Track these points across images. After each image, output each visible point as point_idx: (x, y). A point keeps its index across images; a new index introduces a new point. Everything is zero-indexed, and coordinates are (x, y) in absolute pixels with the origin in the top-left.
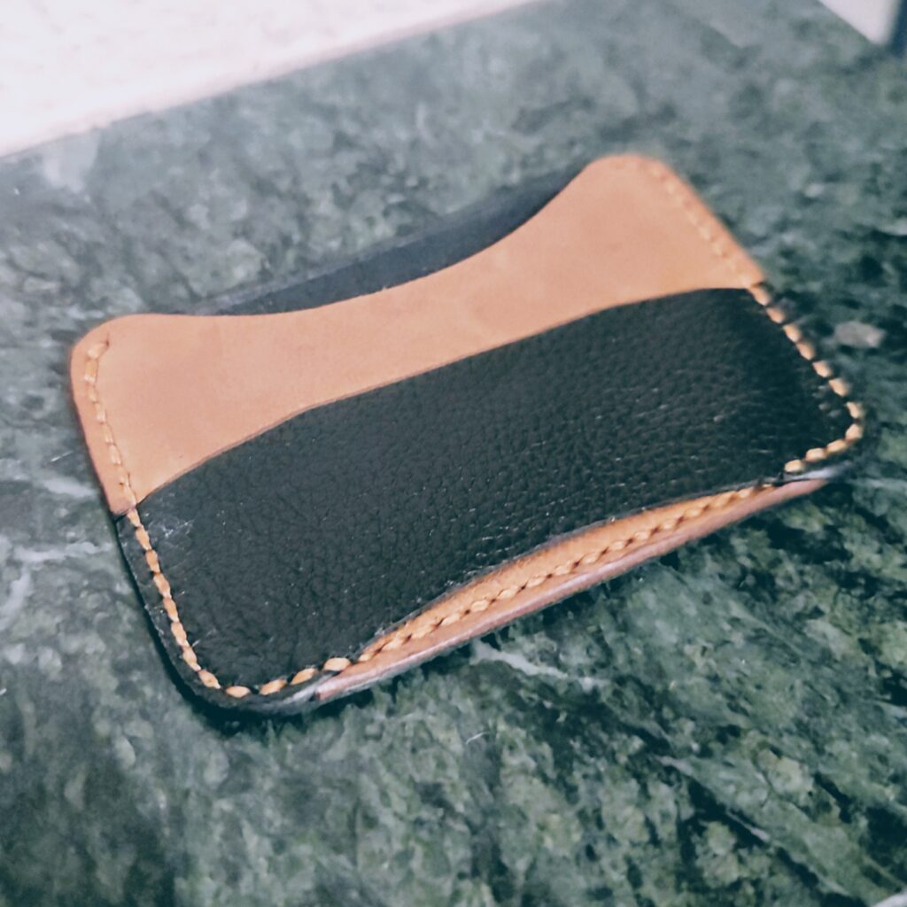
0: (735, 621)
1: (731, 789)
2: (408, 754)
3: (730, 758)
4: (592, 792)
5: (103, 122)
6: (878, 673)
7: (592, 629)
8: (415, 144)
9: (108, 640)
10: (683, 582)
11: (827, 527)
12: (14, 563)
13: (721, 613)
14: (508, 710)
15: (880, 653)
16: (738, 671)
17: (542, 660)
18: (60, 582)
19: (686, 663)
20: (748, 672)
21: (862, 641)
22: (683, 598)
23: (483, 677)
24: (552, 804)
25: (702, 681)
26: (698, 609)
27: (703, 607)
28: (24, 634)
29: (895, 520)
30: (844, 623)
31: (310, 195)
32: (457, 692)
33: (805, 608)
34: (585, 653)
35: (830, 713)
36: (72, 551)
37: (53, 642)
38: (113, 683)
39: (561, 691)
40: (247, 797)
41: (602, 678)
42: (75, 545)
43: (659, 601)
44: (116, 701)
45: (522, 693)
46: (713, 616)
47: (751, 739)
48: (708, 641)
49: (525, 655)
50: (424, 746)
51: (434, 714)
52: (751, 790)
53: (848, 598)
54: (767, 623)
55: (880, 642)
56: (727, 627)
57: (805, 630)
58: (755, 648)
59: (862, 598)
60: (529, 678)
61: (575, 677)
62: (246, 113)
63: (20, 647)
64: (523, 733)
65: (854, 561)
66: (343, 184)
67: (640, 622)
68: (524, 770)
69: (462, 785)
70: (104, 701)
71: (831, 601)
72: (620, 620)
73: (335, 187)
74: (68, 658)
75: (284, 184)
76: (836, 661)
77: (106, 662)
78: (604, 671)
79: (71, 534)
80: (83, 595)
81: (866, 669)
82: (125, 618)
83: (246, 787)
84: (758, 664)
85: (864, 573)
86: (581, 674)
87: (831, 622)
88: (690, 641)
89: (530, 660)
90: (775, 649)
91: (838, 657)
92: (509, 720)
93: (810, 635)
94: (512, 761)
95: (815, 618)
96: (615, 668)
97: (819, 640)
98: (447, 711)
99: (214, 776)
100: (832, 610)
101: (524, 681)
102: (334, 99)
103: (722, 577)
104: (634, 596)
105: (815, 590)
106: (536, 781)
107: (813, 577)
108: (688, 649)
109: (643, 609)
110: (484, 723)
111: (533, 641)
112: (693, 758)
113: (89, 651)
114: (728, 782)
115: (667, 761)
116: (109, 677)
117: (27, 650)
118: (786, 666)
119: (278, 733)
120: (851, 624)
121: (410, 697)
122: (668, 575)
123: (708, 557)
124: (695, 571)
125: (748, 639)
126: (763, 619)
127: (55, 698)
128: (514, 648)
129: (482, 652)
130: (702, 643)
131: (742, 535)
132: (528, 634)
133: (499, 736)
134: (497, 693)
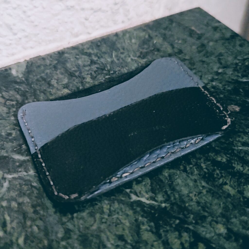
0: (203, 187)
1: (204, 233)
2: (114, 227)
3: (204, 224)
4: (166, 235)
5: (28, 59)
6: (243, 199)
7: (164, 190)
8: (112, 62)
9: (30, 199)
10: (189, 177)
11: (227, 160)
12: (4, 179)
13: (199, 184)
14: (142, 213)
15: (243, 194)
16: (205, 200)
17: (151, 199)
18: (17, 183)
19: (190, 199)
20: (208, 201)
21: (238, 191)
22: (189, 181)
23: (135, 205)
24: (155, 239)
25: (195, 203)
26: (193, 184)
27: (194, 183)
28: (7, 198)
29: (246, 157)
30: (233, 186)
31: (84, 76)
32: (127, 209)
33: (223, 182)
34: (162, 197)
35: (231, 211)
36: (20, 174)
37: (15, 200)
39: (156, 207)
40: (70, 241)
41: (168, 204)
42: (21, 173)
43: (182, 182)
44: (33, 215)
45: (145, 209)
46: (197, 186)
47: (209, 219)
49: (146, 198)
50: (119, 224)
51: (121, 215)
52: (210, 233)
53: (234, 179)
54: (212, 187)
55: (244, 191)
56: (201, 188)
58: (209, 194)
59: (238, 179)
60: (147, 204)
61: (160, 204)
62: (66, 55)
63: (6, 201)
64: (146, 220)
65: (235, 169)
66: (93, 73)
67: (178, 188)
68: (146, 230)
69: (129, 235)
70: (29, 216)
71: (230, 180)
72: (172, 188)
73: (91, 74)
74: (19, 204)
75: (77, 74)
76: (232, 197)
77: (30, 205)
78: (168, 202)
79: (20, 170)
80: (23, 186)
81: (240, 198)
82: (35, 192)
83: (69, 238)
84: (210, 198)
85: (238, 172)
86: (162, 203)
87: (230, 186)
88: (191, 193)
89: (148, 199)
90: (215, 194)
91: (232, 195)
92: (142, 216)
93: (224, 190)
94: (143, 228)
95: (226, 185)
96: (171, 201)
97: (227, 191)
98: (125, 214)
99: (60, 235)
100: (230, 183)
101: (146, 205)
102: (90, 51)
103: (199, 175)
104: (176, 181)
105: (225, 177)
106: (150, 233)
107: (224, 174)
108: (191, 195)
109: (178, 184)
110: (135, 217)
111: (148, 194)
112: (194, 225)
113: (25, 202)
114: (203, 231)
115: (186, 226)
116: (31, 209)
117: (8, 202)
118: (218, 198)
119: (78, 223)
120: (235, 186)
121: (115, 211)
122: (184, 175)
123: (195, 169)
124: (192, 174)
125: (207, 191)
126: (211, 186)
127: (16, 215)
128: (143, 196)
129: (134, 198)
130: (195, 193)
131: (205, 163)
132: (147, 192)
133: (139, 221)
134: (138, 209)
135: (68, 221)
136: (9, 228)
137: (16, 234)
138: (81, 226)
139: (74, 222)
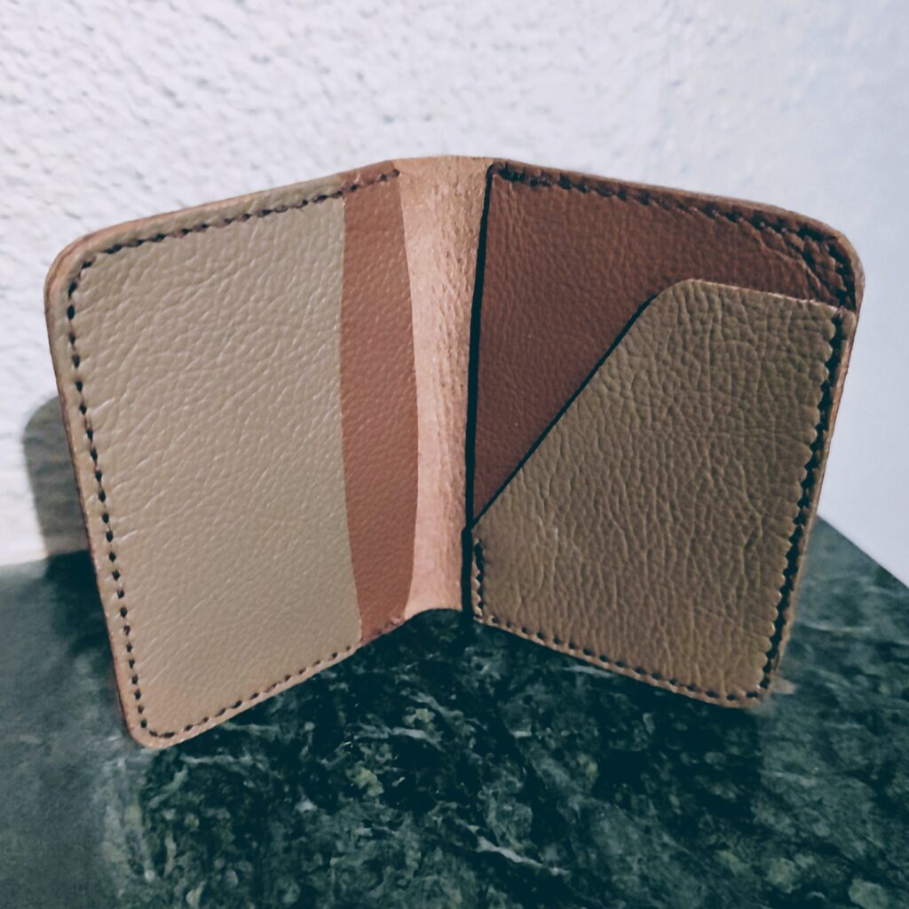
0: (664, 846)
2: (424, 899)
6: (762, 886)
7: (563, 840)
9: (233, 813)
10: (632, 819)
11: (738, 796)
13: (655, 840)
14: (497, 880)
15: (766, 875)
16: (662, 875)
17: (527, 854)
18: (208, 776)
19: (626, 867)
20: (669, 876)
21: (753, 867)
22: (630, 829)
23: (484, 860)
25: (636, 879)
26: (640, 836)
27: (644, 835)
28: (178, 803)
29: (789, 796)
30: (744, 856)
32: (464, 867)
33: (716, 843)
34: (556, 854)
37: (198, 813)
38: (232, 838)
39: (537, 874)
41: (566, 869)
42: (221, 757)
43: (613, 828)
44: (232, 848)
45: (509, 872)
46: (650, 841)
48: (644, 855)
49: (515, 850)
50: (436, 896)
51: (446, 878)
53: (748, 840)
54: (687, 848)
55: (767, 868)
56: (659, 849)
57: (715, 857)
58: (676, 863)
59: (758, 841)
60: (515, 864)
61: (547, 867)
63: (173, 811)
64: (505, 895)
65: (756, 819)
67: (599, 840)
70: (223, 847)
71: (735, 841)
72: (584, 837)
74: (204, 821)
76: (733, 876)
77: (229, 824)
78: (568, 865)
80: (221, 786)
81: (754, 883)
82: (247, 802)
84: (677, 872)
85: (762, 826)
86: (553, 866)
87: (734, 853)
88: (631, 854)
89: (518, 853)
90: (691, 865)
91: (736, 875)
92: (497, 887)
93: (717, 859)
95: (724, 850)
96: (576, 865)
97: (723, 862)
98: (456, 877)
100: (736, 845)
101: (510, 864)
103: (659, 818)
104: (596, 824)
105: (725, 832)
107: (725, 825)
108: (629, 859)
109: (602, 832)
110: (480, 886)
111: (521, 843)
113: (220, 817)
116: (230, 834)
117: (177, 813)
118: (697, 876)
119: (338, 878)
120: (747, 856)
121: (432, 867)
122: (622, 813)
123: (652, 806)
124: (642, 814)
125: (671, 857)
126: (685, 846)
127: (191, 842)
128: (507, 845)
129: (485, 845)
130: (639, 856)
131: (678, 795)
132: (519, 839)
133: (488, 895)
134: (491, 871)
135: (313, 872)
136: (169, 867)
137: (183, 882)
138: (344, 887)
139: (329, 876)
